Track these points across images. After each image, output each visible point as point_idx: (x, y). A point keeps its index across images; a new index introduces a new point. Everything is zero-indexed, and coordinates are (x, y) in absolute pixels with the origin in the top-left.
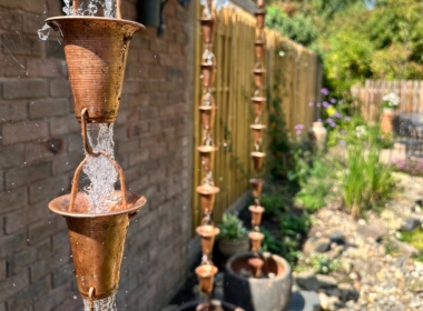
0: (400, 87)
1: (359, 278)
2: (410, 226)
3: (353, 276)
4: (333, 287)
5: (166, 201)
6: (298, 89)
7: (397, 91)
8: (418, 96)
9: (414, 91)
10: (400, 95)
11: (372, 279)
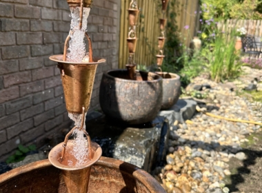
0: (248, 24)
1: (219, 103)
2: (250, 87)
3: (216, 101)
4: (204, 104)
5: (103, 41)
6: (186, 9)
7: (246, 27)
8: (259, 30)
9: (257, 27)
10: (247, 29)
11: (227, 104)
